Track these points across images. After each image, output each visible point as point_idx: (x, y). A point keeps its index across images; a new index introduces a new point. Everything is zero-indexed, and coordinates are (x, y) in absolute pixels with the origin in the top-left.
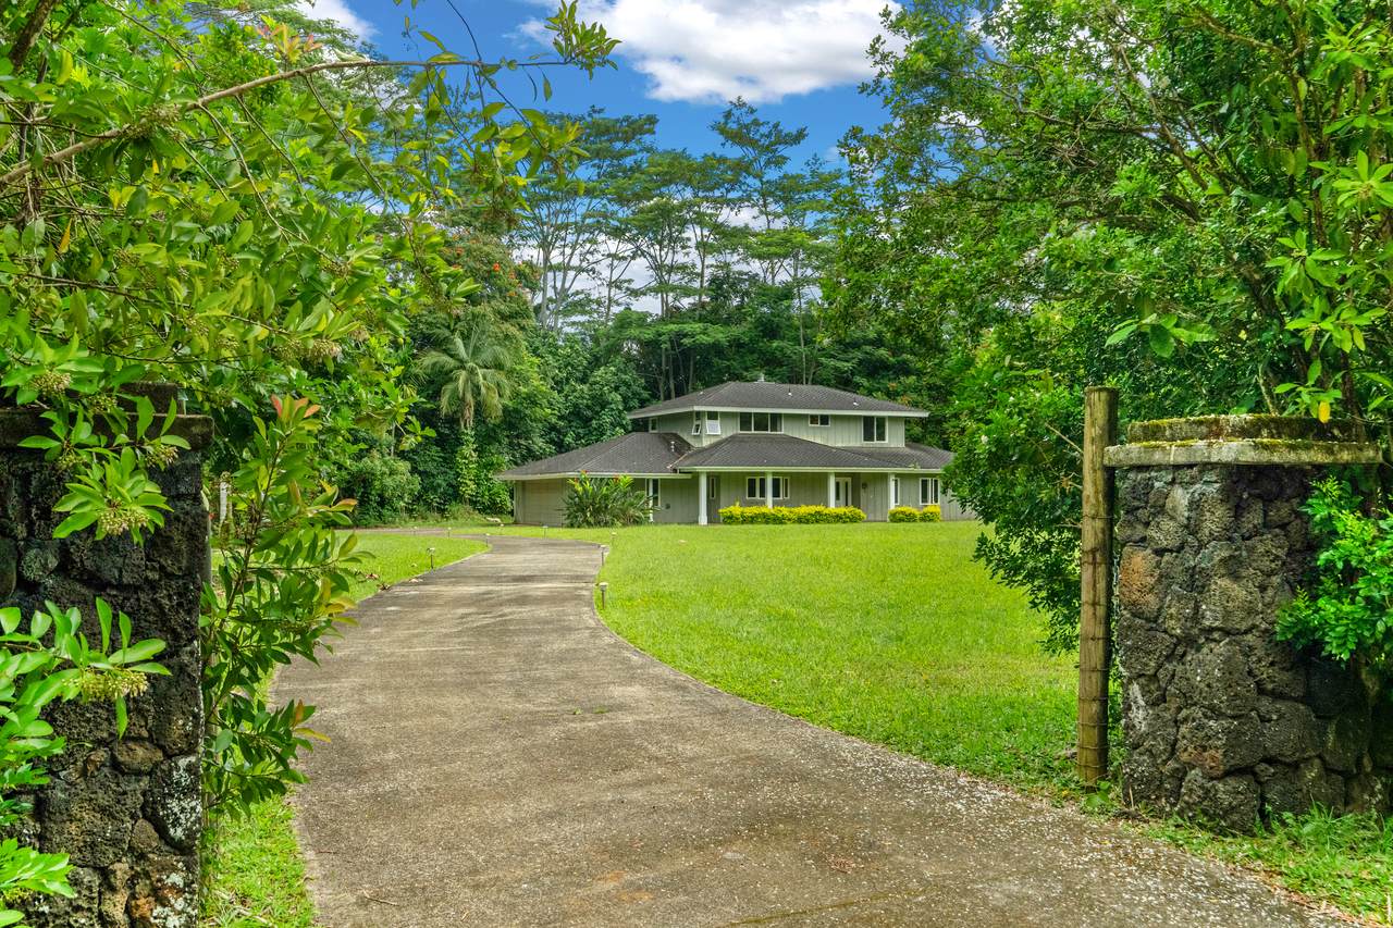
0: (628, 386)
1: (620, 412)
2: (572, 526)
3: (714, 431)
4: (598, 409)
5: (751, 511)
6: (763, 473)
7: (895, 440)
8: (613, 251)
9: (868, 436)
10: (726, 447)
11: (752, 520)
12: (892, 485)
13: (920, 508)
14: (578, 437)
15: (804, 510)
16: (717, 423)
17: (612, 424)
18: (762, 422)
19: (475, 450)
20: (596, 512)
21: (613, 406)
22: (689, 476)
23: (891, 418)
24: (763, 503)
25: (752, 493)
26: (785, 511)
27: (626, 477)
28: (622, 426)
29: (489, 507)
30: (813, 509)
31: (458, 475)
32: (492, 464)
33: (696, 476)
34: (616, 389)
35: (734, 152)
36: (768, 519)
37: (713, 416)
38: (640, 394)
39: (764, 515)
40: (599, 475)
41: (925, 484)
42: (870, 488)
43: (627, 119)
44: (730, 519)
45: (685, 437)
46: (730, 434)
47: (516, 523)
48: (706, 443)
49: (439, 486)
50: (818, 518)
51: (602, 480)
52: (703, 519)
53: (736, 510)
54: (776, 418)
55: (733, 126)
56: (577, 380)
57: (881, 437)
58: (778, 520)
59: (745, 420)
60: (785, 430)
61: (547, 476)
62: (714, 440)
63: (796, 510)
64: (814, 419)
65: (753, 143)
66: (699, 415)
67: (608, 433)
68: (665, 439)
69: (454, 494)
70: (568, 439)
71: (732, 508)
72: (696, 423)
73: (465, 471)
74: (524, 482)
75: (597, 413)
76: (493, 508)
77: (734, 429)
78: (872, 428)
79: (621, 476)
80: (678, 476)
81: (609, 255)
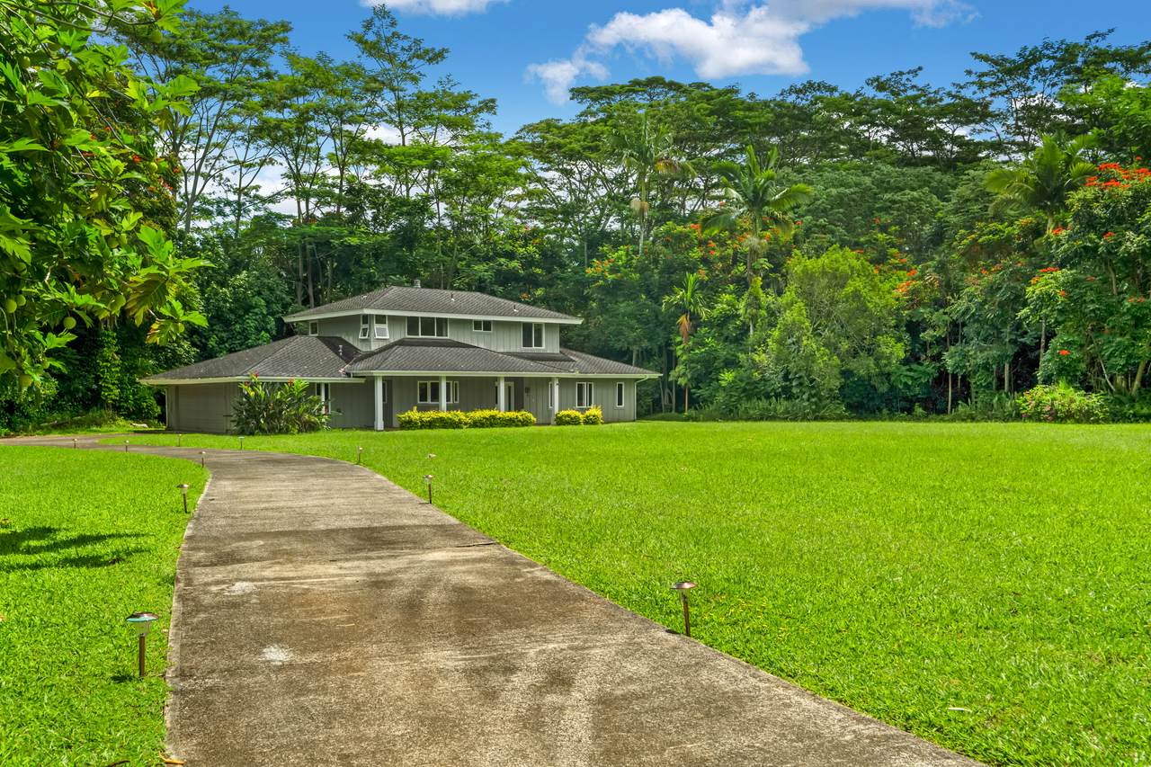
0: (271, 290)
1: (264, 316)
2: (242, 433)
3: (383, 335)
4: (241, 312)
5: (429, 415)
6: (437, 378)
7: (550, 345)
8: (241, 159)
9: (527, 343)
10: (399, 350)
11: (430, 425)
12: (556, 388)
13: (583, 411)
14: (221, 341)
15: (479, 414)
16: (385, 326)
17: (256, 328)
18: (428, 325)
19: (117, 353)
20: (270, 418)
21: (256, 310)
22: (362, 381)
23: (547, 324)
24: (437, 408)
25: (424, 398)
26: (460, 415)
27: (300, 381)
28: (267, 331)
29: (134, 413)
30: (487, 413)
31: (97, 378)
32: (137, 368)
33: (371, 382)
34: (259, 293)
35: (372, 65)
36: (445, 424)
37: (380, 319)
38: (282, 299)
39: (442, 419)
40: (271, 379)
41: (580, 387)
42: (533, 392)
43: (261, 23)
44: (409, 425)
45: (351, 340)
46: (398, 338)
47: (170, 430)
48: (374, 347)
49: (77, 390)
50: (492, 422)
51: (273, 384)
52: (380, 423)
53: (414, 415)
54: (442, 323)
55: (371, 37)
56: (217, 283)
57: (539, 344)
58: (456, 425)
59: (412, 324)
60: (450, 335)
61: (211, 380)
62: (382, 344)
63: (472, 414)
64: (477, 324)
65: (391, 58)
66: (366, 318)
67: (253, 337)
68: (332, 343)
69: (93, 400)
70: (212, 343)
71: (410, 413)
72: (363, 326)
73: (107, 375)
74: (177, 387)
75: (240, 317)
76: (137, 414)
77: (402, 333)
78: (530, 333)
79: (296, 379)
80: (352, 380)
81: (237, 162)
